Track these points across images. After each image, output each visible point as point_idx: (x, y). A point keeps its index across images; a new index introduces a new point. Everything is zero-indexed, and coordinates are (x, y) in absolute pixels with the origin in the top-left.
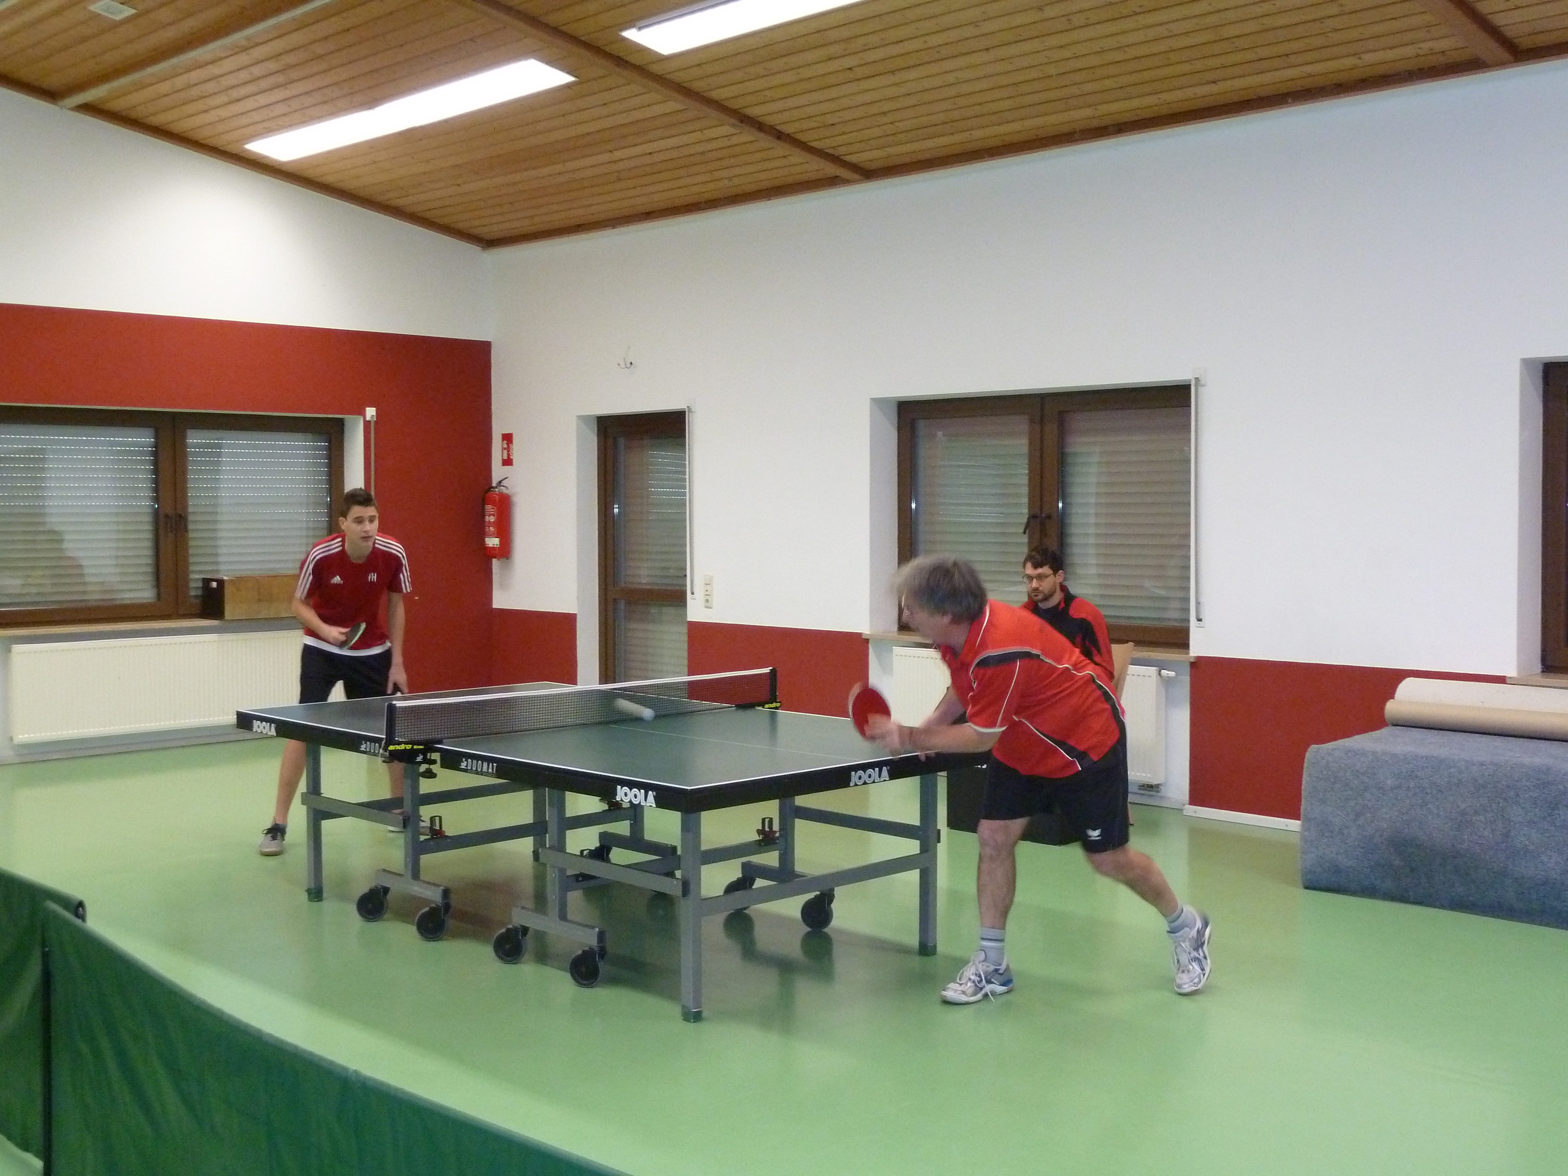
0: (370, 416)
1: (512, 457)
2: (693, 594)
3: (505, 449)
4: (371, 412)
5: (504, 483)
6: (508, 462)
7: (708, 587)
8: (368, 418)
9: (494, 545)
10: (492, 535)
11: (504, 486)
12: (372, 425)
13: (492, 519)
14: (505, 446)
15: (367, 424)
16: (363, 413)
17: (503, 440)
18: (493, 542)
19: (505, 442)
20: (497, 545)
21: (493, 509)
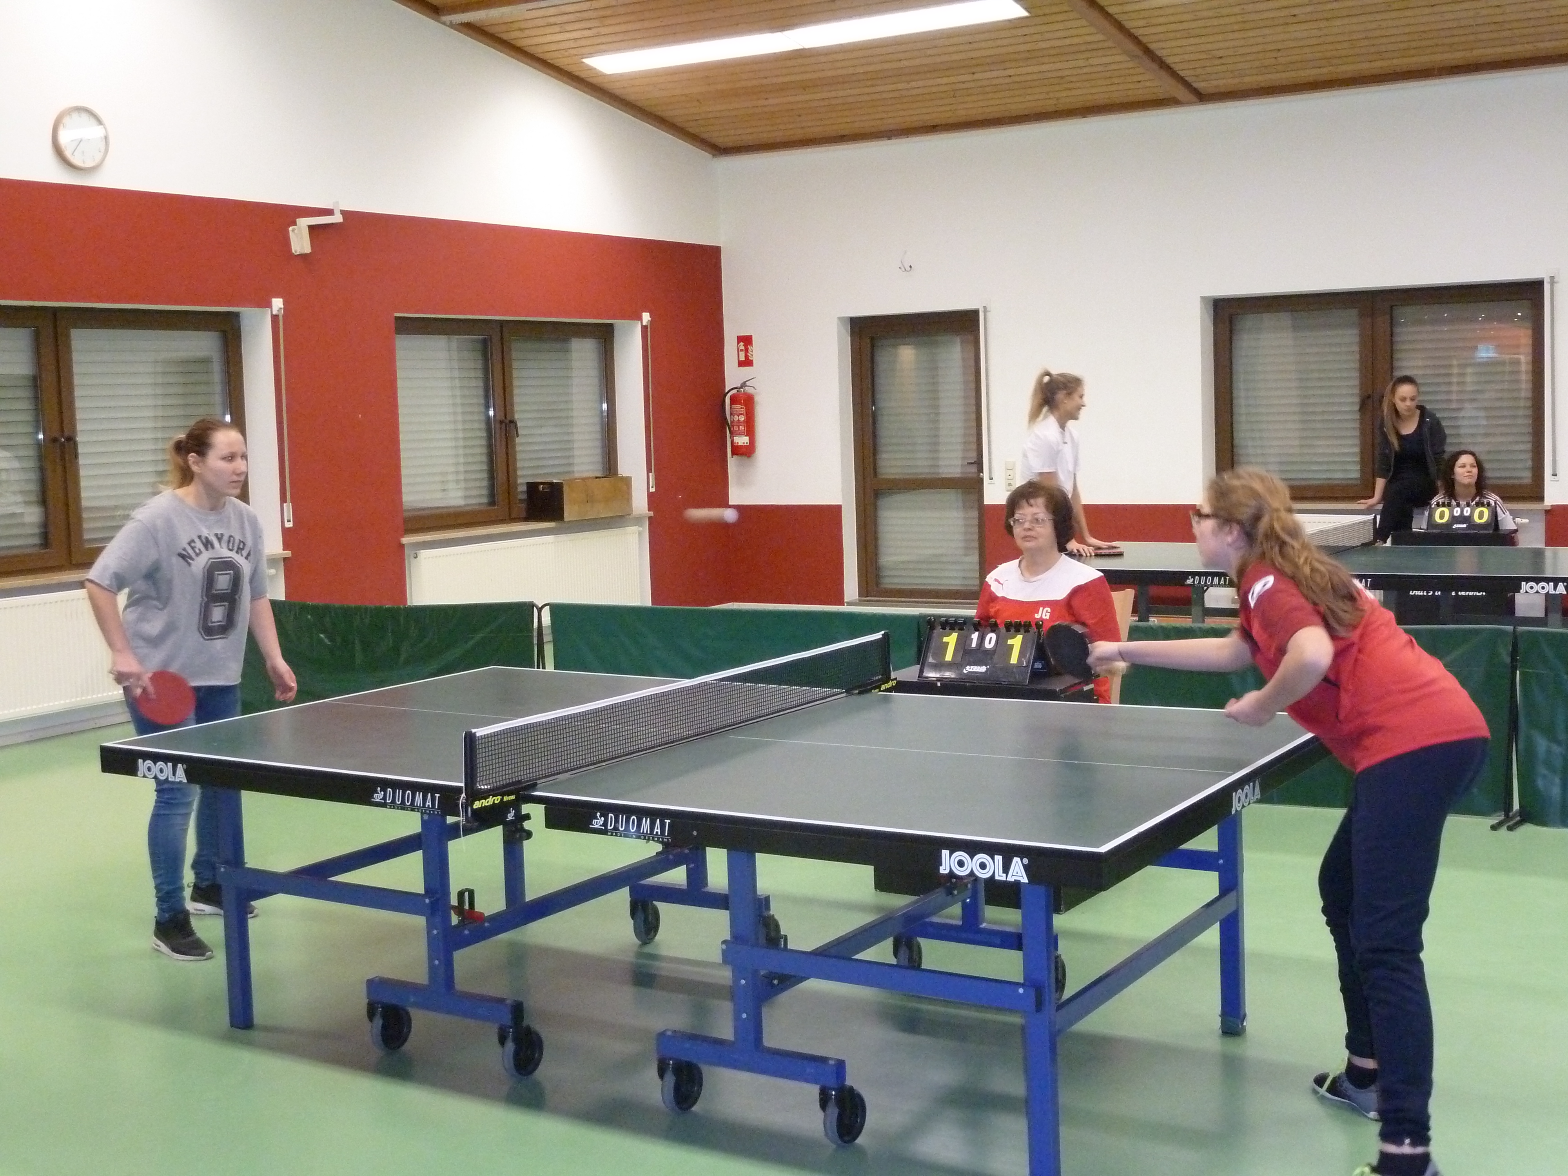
0: (647, 321)
1: (751, 359)
2: (991, 479)
3: (742, 350)
4: (646, 317)
5: (748, 383)
6: (747, 363)
7: (1010, 472)
8: (644, 324)
9: (744, 443)
10: (740, 434)
11: (749, 386)
12: (649, 327)
13: (742, 418)
14: (743, 348)
15: (644, 328)
16: (640, 318)
17: (738, 343)
18: (742, 440)
19: (742, 344)
20: (747, 443)
21: (742, 408)
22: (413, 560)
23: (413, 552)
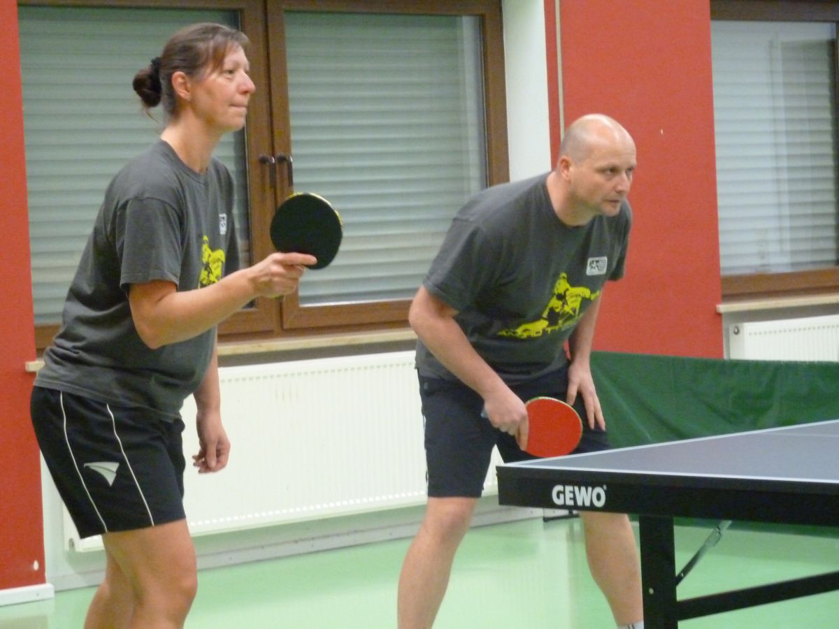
22: (733, 337)
23: (733, 325)
